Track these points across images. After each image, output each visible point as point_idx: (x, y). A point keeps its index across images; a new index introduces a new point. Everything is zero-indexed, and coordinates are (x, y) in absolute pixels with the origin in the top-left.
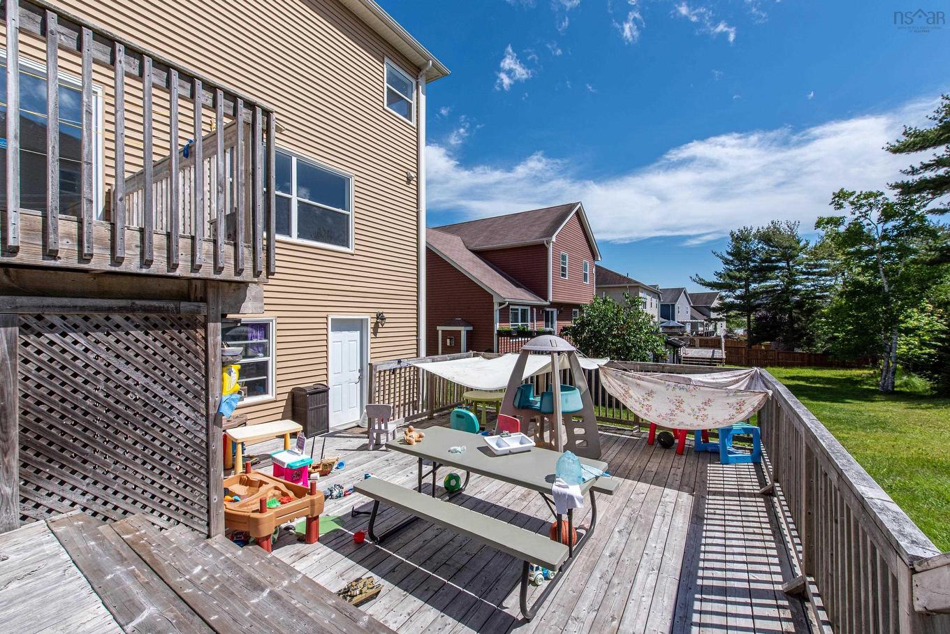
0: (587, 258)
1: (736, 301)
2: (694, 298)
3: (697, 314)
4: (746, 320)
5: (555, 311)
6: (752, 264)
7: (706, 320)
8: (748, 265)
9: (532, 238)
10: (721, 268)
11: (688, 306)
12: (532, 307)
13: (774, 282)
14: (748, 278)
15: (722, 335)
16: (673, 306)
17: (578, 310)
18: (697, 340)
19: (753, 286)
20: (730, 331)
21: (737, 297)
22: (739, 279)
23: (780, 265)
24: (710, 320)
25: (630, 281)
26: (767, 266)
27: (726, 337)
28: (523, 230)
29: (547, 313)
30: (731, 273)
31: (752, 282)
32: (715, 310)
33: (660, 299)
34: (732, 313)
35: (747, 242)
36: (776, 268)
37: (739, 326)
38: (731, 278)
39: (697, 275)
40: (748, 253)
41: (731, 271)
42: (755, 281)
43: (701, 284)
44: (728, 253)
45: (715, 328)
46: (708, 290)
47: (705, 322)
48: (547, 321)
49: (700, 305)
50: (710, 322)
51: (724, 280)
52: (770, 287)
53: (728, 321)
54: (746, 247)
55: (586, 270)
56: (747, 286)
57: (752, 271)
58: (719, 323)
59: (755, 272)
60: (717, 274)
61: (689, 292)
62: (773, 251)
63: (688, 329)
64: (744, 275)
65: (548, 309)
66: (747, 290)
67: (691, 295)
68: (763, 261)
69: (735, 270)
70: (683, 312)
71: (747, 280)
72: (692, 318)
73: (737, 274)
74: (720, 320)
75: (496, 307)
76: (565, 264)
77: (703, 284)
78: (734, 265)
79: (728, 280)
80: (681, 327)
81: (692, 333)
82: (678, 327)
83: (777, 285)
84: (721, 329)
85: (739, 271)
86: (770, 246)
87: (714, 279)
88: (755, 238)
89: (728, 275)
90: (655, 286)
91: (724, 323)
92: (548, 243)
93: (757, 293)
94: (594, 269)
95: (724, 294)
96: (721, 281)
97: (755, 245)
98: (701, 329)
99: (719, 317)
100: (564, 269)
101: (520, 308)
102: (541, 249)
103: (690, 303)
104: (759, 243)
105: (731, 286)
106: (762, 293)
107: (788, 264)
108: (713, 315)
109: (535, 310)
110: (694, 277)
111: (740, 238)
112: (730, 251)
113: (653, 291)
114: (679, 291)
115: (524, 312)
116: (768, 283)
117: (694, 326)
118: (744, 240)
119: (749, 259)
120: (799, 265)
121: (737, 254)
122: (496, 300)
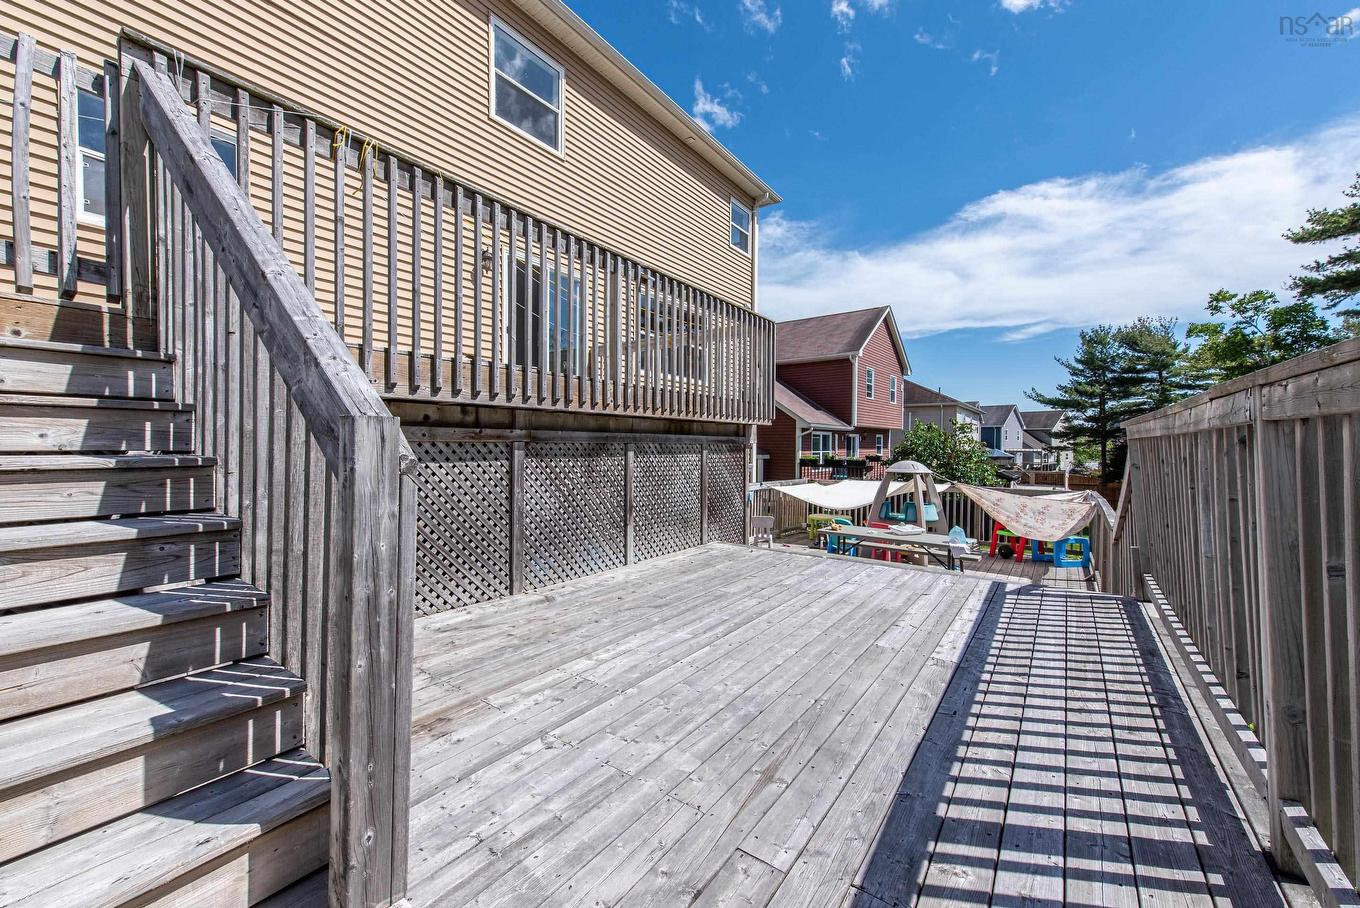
0: (894, 372)
1: (1086, 424)
2: (1028, 419)
3: (1031, 441)
4: (1100, 449)
5: (857, 436)
6: (1110, 376)
7: (1044, 449)
8: (1105, 376)
9: (833, 352)
10: (1066, 379)
11: (1020, 430)
12: (834, 432)
13: (1140, 400)
14: (1103, 394)
15: (1068, 470)
16: (999, 429)
17: (882, 436)
18: (1032, 475)
19: (1110, 404)
20: (1080, 464)
21: (1089, 419)
22: (1092, 395)
23: (1149, 375)
24: (1050, 449)
25: (944, 398)
26: (1130, 378)
27: (1073, 471)
28: (821, 342)
29: (849, 439)
30: (1080, 387)
31: (1109, 399)
32: (1057, 435)
33: (980, 420)
34: (1083, 439)
35: (1104, 345)
36: (1144, 380)
37: (1091, 457)
38: (1081, 393)
39: (1033, 389)
40: (1104, 361)
41: (1080, 384)
42: (1114, 397)
43: (1038, 401)
44: (1077, 361)
45: (1058, 461)
46: (1049, 408)
47: (1044, 452)
48: (849, 449)
49: (1036, 429)
50: (1050, 451)
51: (1070, 396)
52: (1135, 405)
53: (1075, 451)
54: (1101, 352)
55: (893, 387)
56: (1103, 403)
57: (1108, 384)
58: (1063, 454)
59: (1114, 385)
60: (1061, 388)
61: (1021, 409)
62: (1139, 359)
63: (1019, 460)
64: (1098, 389)
65: (851, 435)
66: (1103, 410)
67: (1025, 415)
68: (1125, 371)
69: (1088, 384)
70: (1013, 439)
71: (1102, 396)
72: (1025, 445)
73: (1089, 389)
74: (1064, 448)
75: (799, 433)
76: (870, 381)
77: (1042, 402)
78: (1085, 376)
79: (1077, 397)
80: (1009, 458)
81: (1024, 466)
82: (1004, 458)
83: (1145, 403)
84: (1066, 462)
85: (1091, 384)
86: (1136, 350)
87: (1057, 395)
88: (1115, 341)
89: (1076, 390)
90: (974, 404)
91: (1071, 454)
92: (854, 357)
93: (1116, 413)
94: (902, 386)
95: (1070, 414)
96: (1066, 397)
97: (1115, 349)
98: (1037, 461)
99: (1062, 445)
100: (869, 387)
101: (821, 434)
102: (844, 365)
103: (1022, 426)
104: (1120, 347)
105: (1079, 404)
106: (1124, 413)
107: (1160, 374)
108: (1055, 442)
109: (837, 436)
110: (1029, 392)
111: (1094, 340)
112: (1079, 357)
113: (973, 410)
114: (1006, 410)
115: (825, 438)
116: (1132, 400)
117: (1027, 457)
118: (1100, 343)
119: (1106, 369)
120: (1175, 376)
121: (1089, 361)
122: (799, 425)
